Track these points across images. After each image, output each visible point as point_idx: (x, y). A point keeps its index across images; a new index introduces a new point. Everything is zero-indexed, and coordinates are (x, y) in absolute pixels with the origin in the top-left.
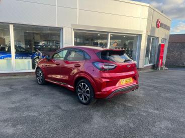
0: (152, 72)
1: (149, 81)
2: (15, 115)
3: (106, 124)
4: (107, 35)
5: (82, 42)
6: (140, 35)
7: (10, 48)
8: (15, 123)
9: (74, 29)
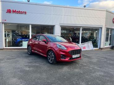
0: (110, 50)
1: (104, 55)
2: (30, 64)
3: (69, 70)
4: (80, 28)
5: (68, 33)
6: (101, 28)
7: (29, 36)
8: (30, 67)
9: (61, 26)
